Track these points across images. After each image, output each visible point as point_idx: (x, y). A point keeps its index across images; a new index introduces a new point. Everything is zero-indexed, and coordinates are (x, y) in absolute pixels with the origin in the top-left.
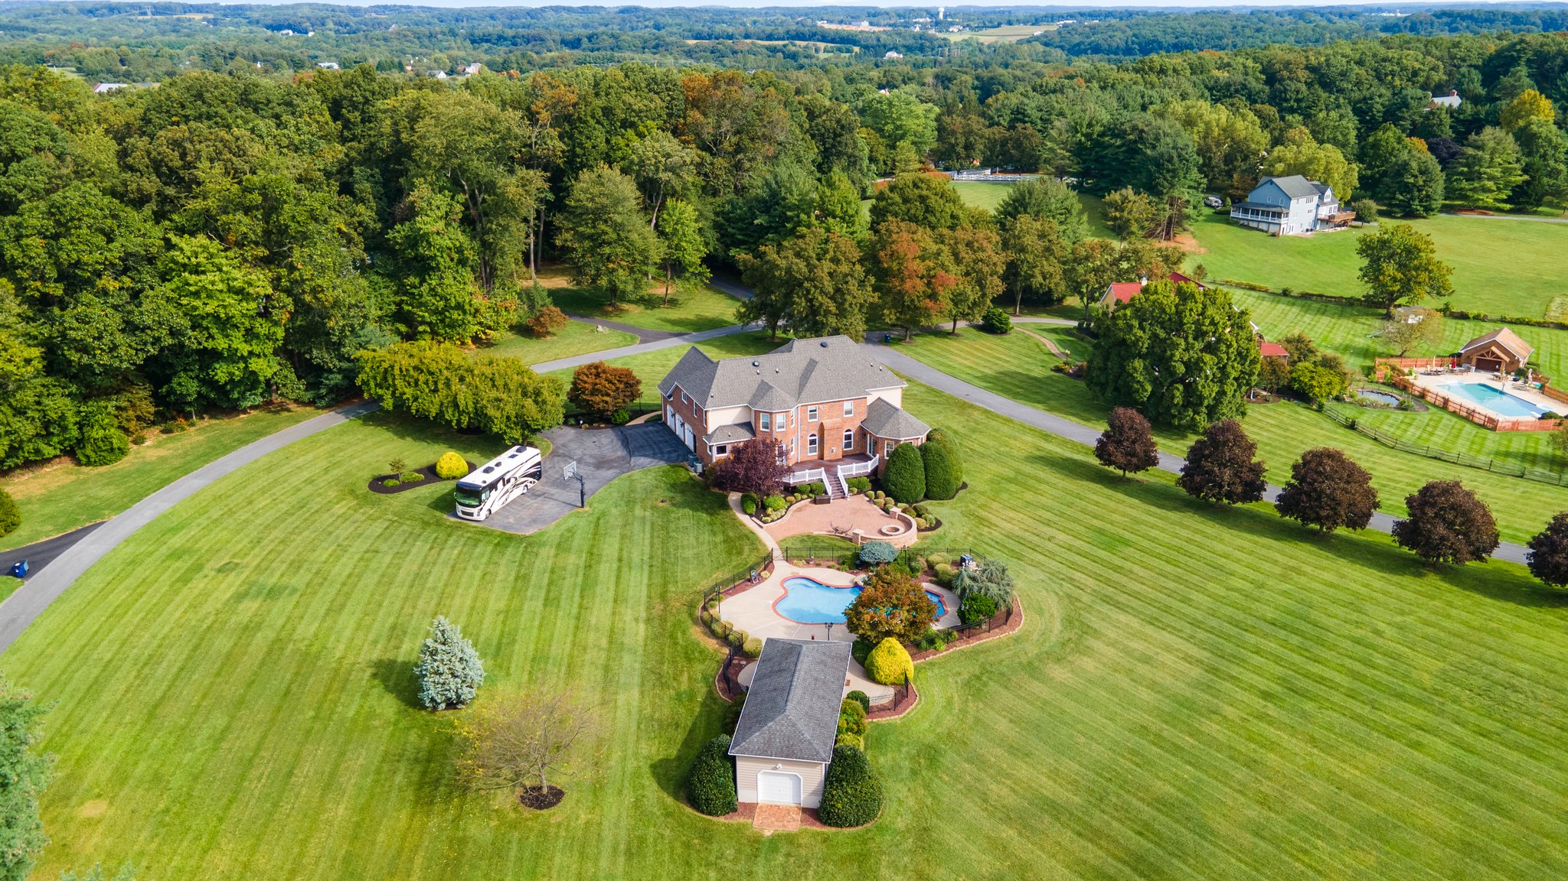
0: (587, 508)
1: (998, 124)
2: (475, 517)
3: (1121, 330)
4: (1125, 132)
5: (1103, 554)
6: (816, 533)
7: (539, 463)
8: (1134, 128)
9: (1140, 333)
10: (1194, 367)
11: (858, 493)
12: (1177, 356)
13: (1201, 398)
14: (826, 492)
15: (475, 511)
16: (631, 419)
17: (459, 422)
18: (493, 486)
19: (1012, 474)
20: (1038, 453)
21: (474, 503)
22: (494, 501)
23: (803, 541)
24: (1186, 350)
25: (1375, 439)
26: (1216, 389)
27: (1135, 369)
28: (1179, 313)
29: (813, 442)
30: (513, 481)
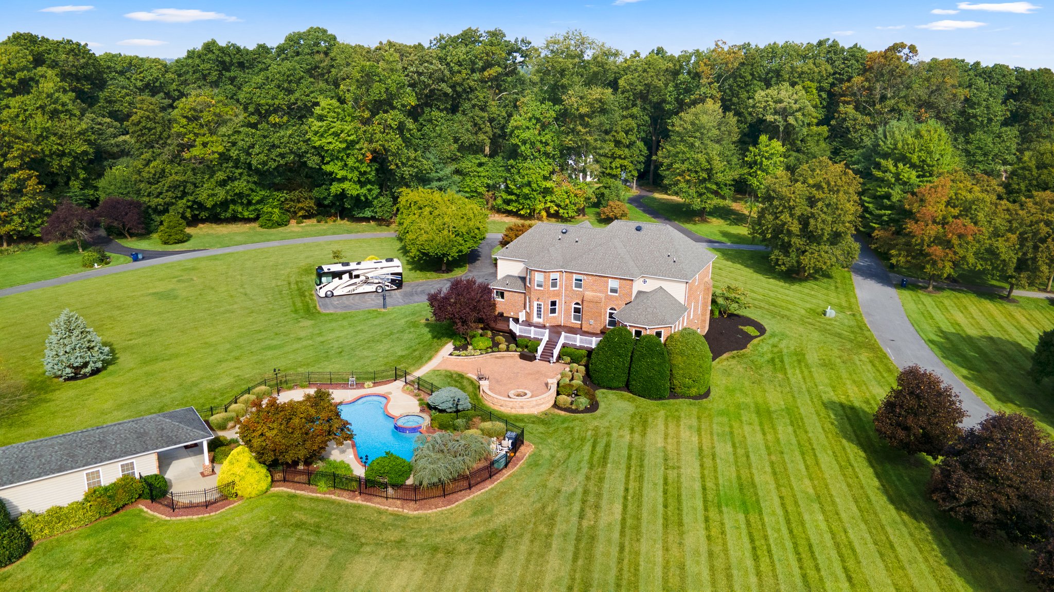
0: (389, 308)
7: (400, 274)
14: (536, 352)
18: (338, 275)
22: (336, 287)
29: (577, 310)
30: (362, 278)
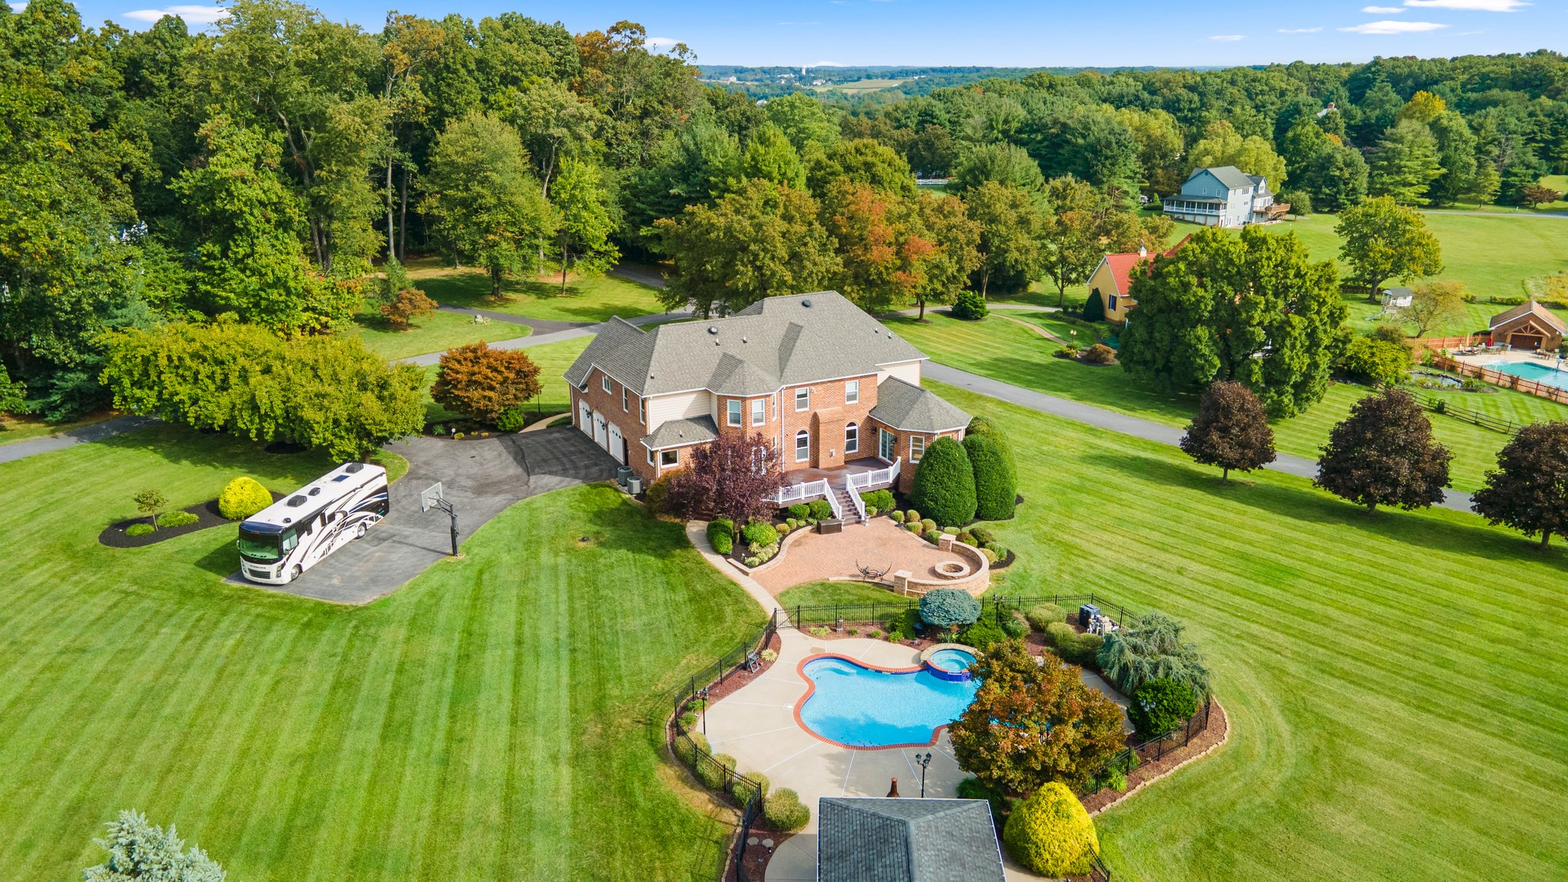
0: (461, 556)
1: (906, 126)
2: (273, 579)
3: (1173, 290)
4: (1045, 126)
5: (1270, 591)
6: (833, 579)
7: (384, 489)
8: (1055, 122)
9: (1201, 292)
10: (1278, 332)
11: (880, 514)
12: (1257, 316)
13: (1289, 371)
14: (832, 515)
15: (272, 569)
16: (527, 424)
17: (260, 433)
18: (303, 527)
19: (1076, 481)
20: (1093, 452)
21: (269, 556)
22: (307, 551)
23: (815, 593)
24: (1267, 310)
25: (1477, 424)
26: (1307, 361)
27: (1199, 339)
28: (1253, 264)
29: (802, 442)
30: (339, 517)
